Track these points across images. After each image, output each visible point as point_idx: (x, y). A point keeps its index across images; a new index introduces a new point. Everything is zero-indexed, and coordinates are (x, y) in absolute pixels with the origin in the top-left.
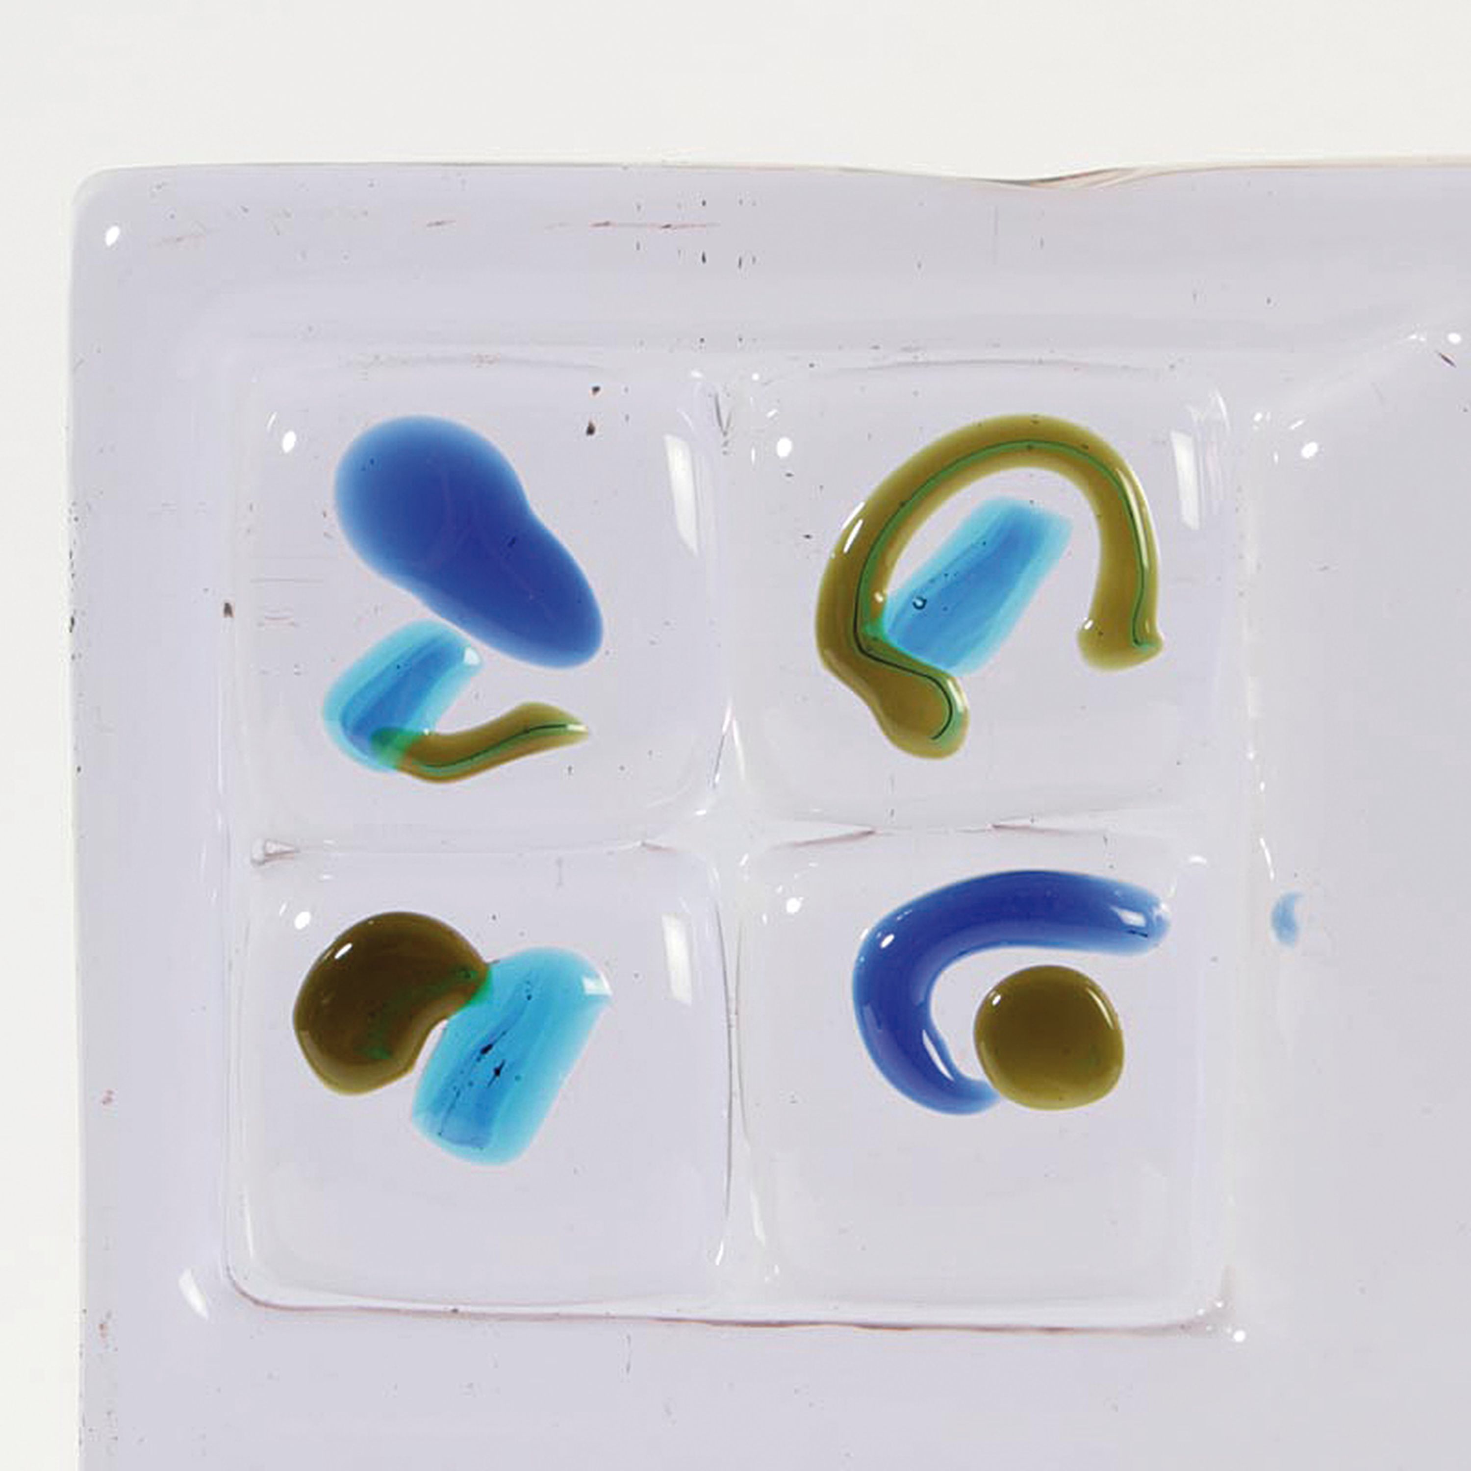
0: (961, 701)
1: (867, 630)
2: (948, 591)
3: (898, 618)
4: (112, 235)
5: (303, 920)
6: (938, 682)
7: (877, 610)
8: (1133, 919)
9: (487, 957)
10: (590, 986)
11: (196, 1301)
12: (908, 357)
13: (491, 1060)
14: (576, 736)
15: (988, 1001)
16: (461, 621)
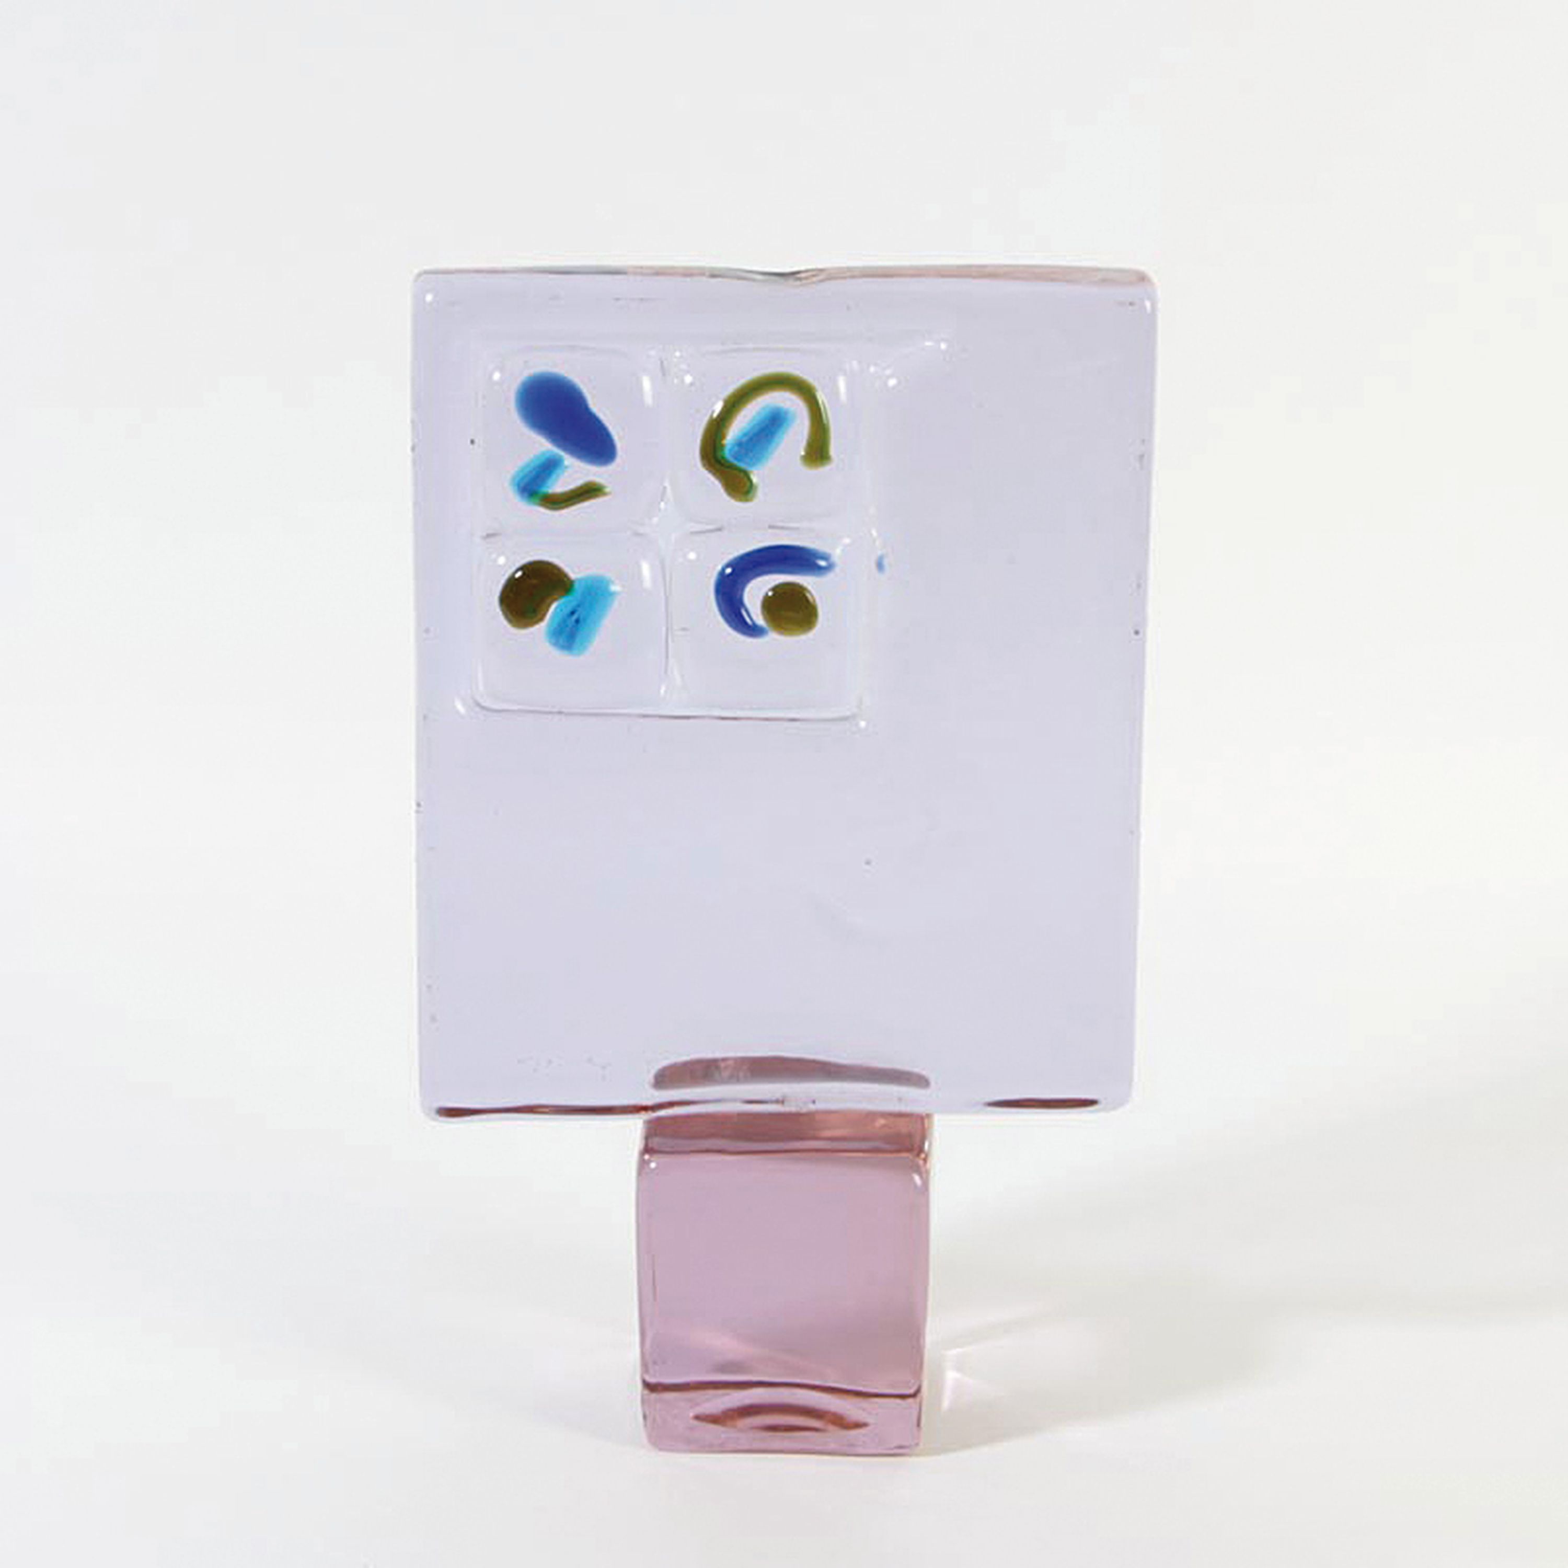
0: (755, 479)
1: (719, 454)
2: (751, 439)
3: (730, 450)
4: (429, 298)
5: (502, 560)
6: (746, 474)
7: (723, 446)
8: (822, 563)
9: (572, 576)
10: (614, 588)
11: (460, 707)
12: (736, 346)
13: (575, 617)
14: (605, 494)
15: (767, 594)
16: (565, 449)
